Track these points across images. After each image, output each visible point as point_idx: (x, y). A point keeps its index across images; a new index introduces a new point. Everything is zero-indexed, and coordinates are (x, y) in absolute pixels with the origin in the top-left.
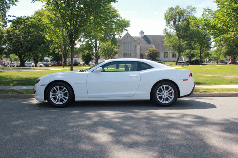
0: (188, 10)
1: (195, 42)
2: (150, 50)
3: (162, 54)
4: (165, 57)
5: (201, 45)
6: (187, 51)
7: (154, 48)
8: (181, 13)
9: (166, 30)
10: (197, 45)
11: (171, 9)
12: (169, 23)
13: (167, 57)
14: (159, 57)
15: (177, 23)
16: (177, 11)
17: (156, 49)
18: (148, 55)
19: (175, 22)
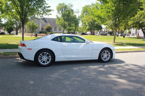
0: (69, 6)
1: (73, 23)
2: (47, 26)
3: (53, 29)
4: (55, 30)
5: (76, 24)
6: (68, 27)
7: (49, 25)
8: (66, 7)
9: (57, 15)
10: (73, 25)
11: (60, 4)
12: (59, 12)
13: (56, 30)
14: (52, 30)
15: (63, 12)
16: (63, 6)
17: (50, 26)
18: (46, 29)
19: (62, 12)
